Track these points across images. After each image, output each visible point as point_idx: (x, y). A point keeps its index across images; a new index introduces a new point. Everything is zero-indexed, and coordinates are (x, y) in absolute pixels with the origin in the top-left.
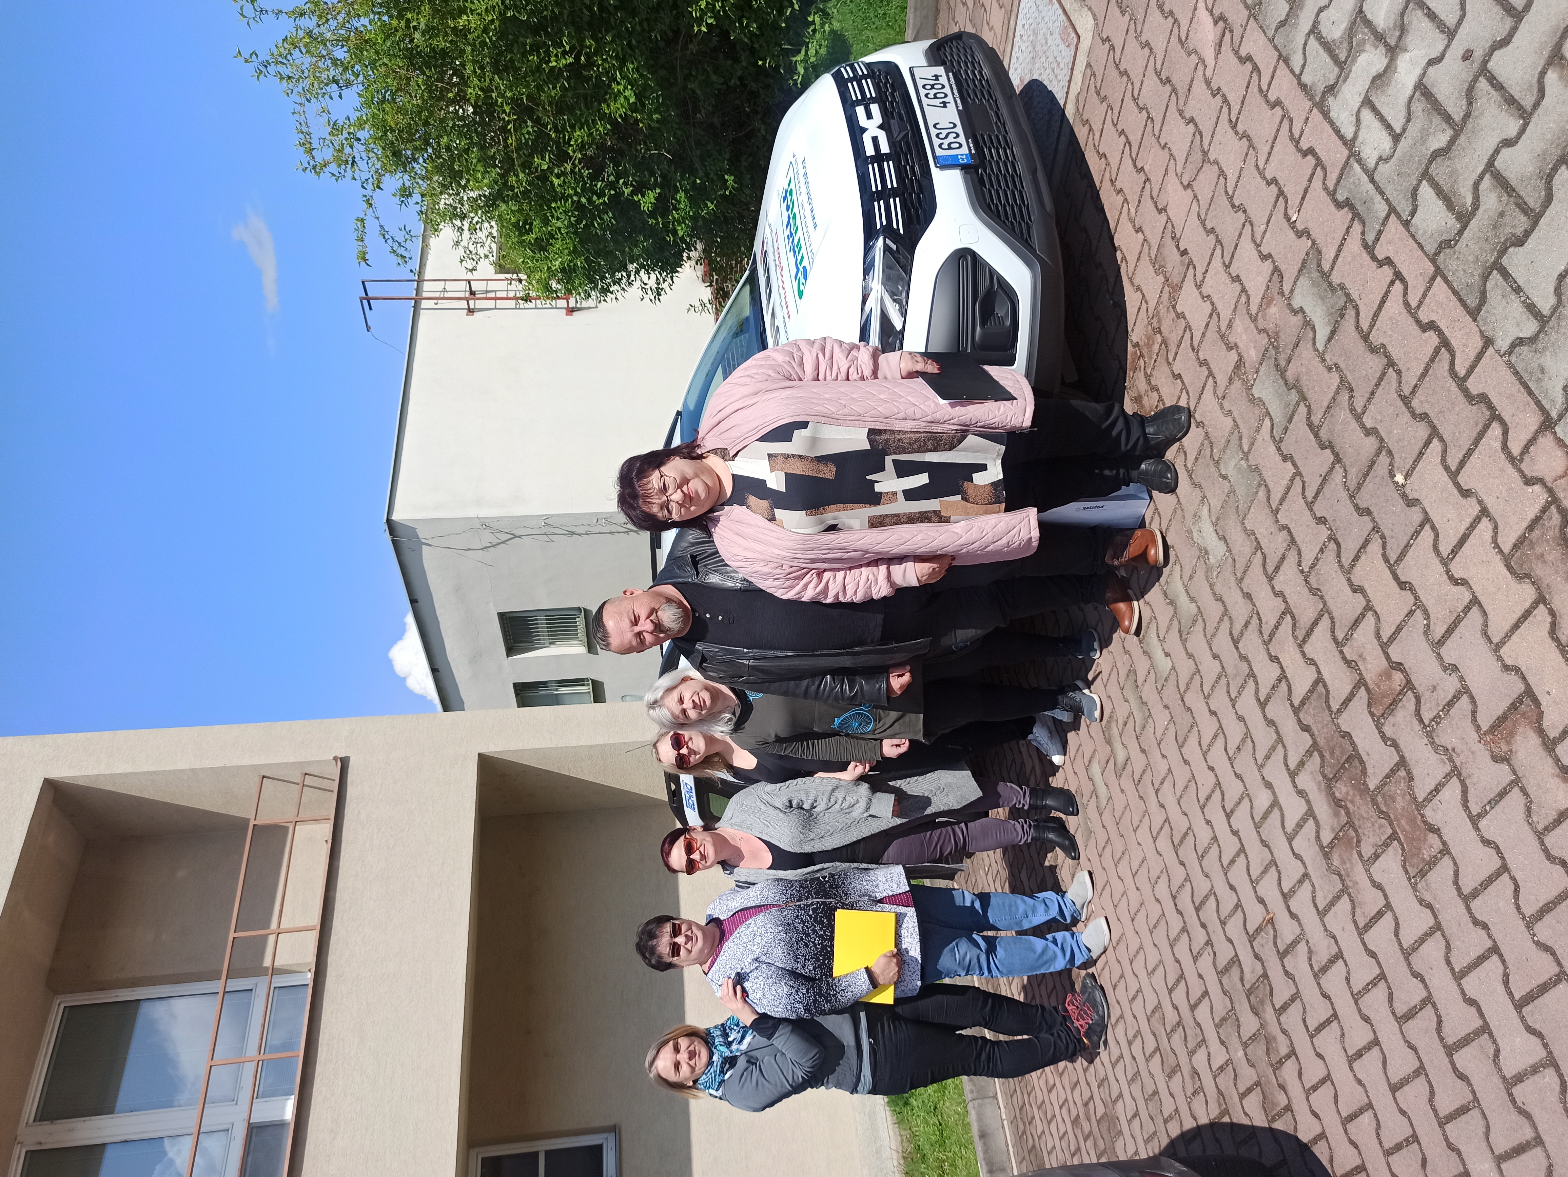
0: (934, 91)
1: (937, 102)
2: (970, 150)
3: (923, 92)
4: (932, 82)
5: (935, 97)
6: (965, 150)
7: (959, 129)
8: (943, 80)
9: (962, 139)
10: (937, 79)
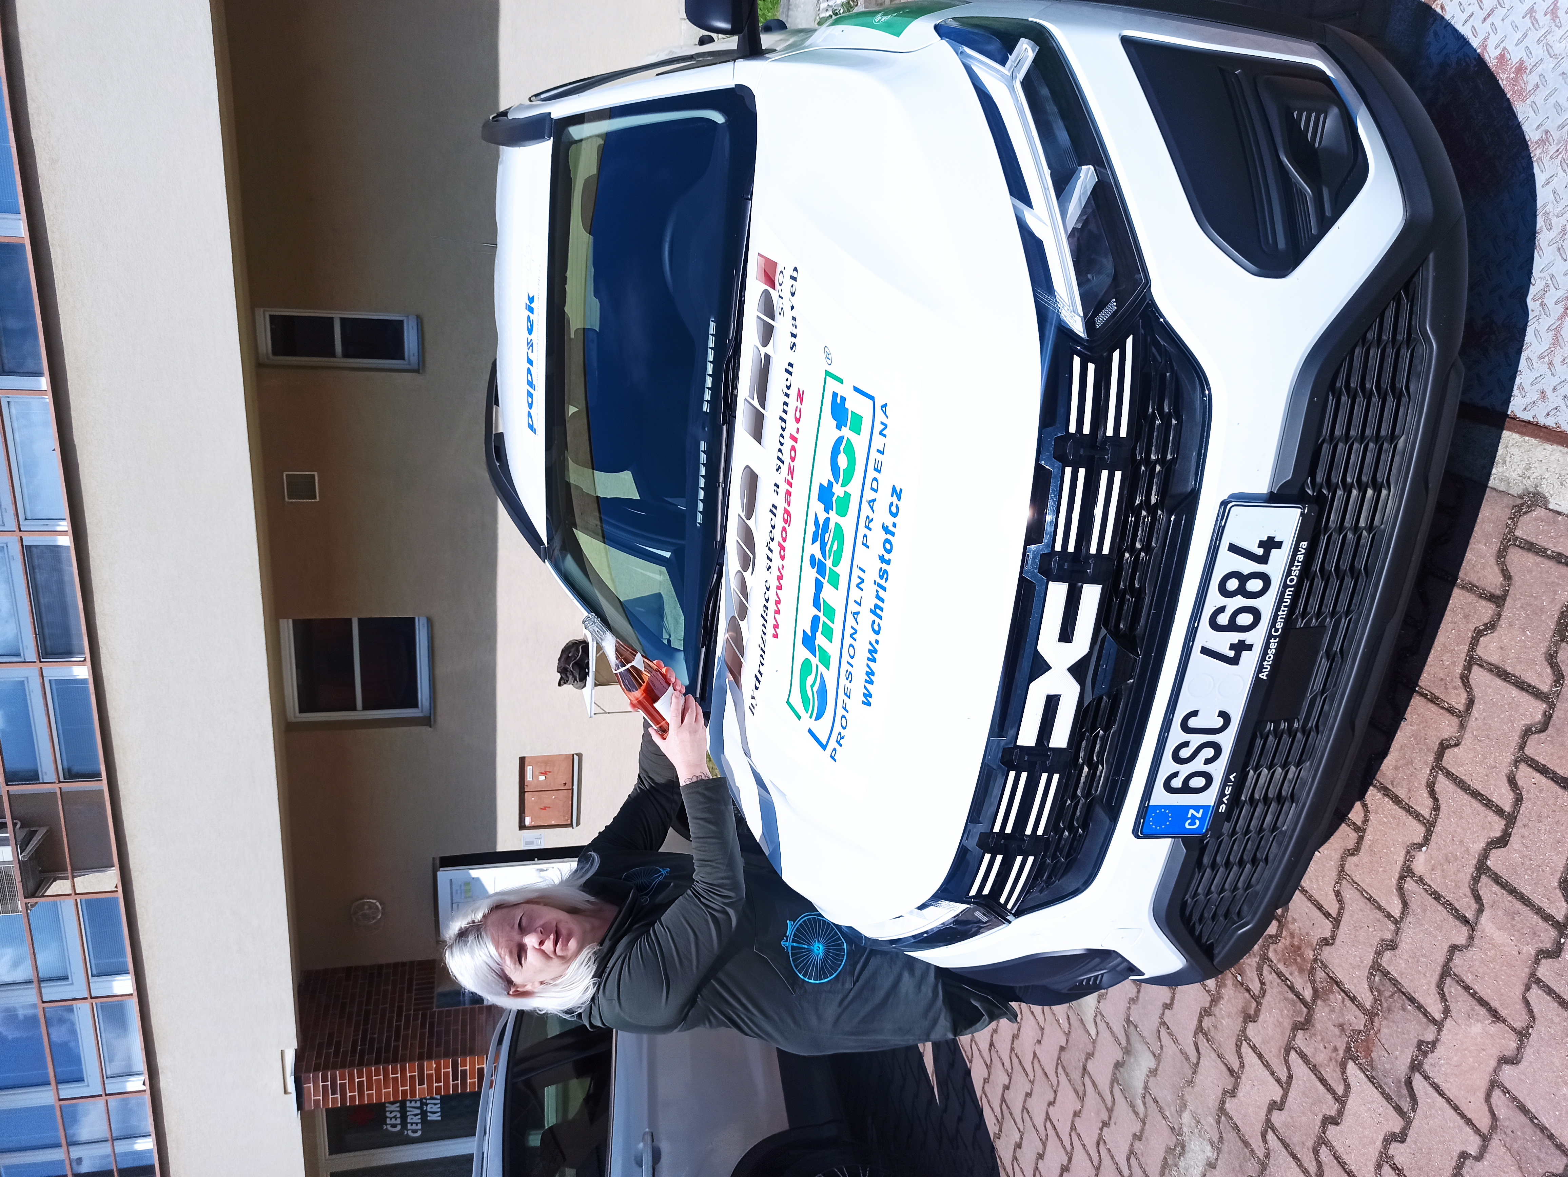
0: (1240, 601)
1: (1223, 642)
2: (1219, 802)
3: (1214, 599)
4: (1247, 566)
5: (1232, 626)
6: (1209, 798)
7: (1227, 740)
8: (1278, 562)
9: (1218, 770)
10: (1263, 560)
